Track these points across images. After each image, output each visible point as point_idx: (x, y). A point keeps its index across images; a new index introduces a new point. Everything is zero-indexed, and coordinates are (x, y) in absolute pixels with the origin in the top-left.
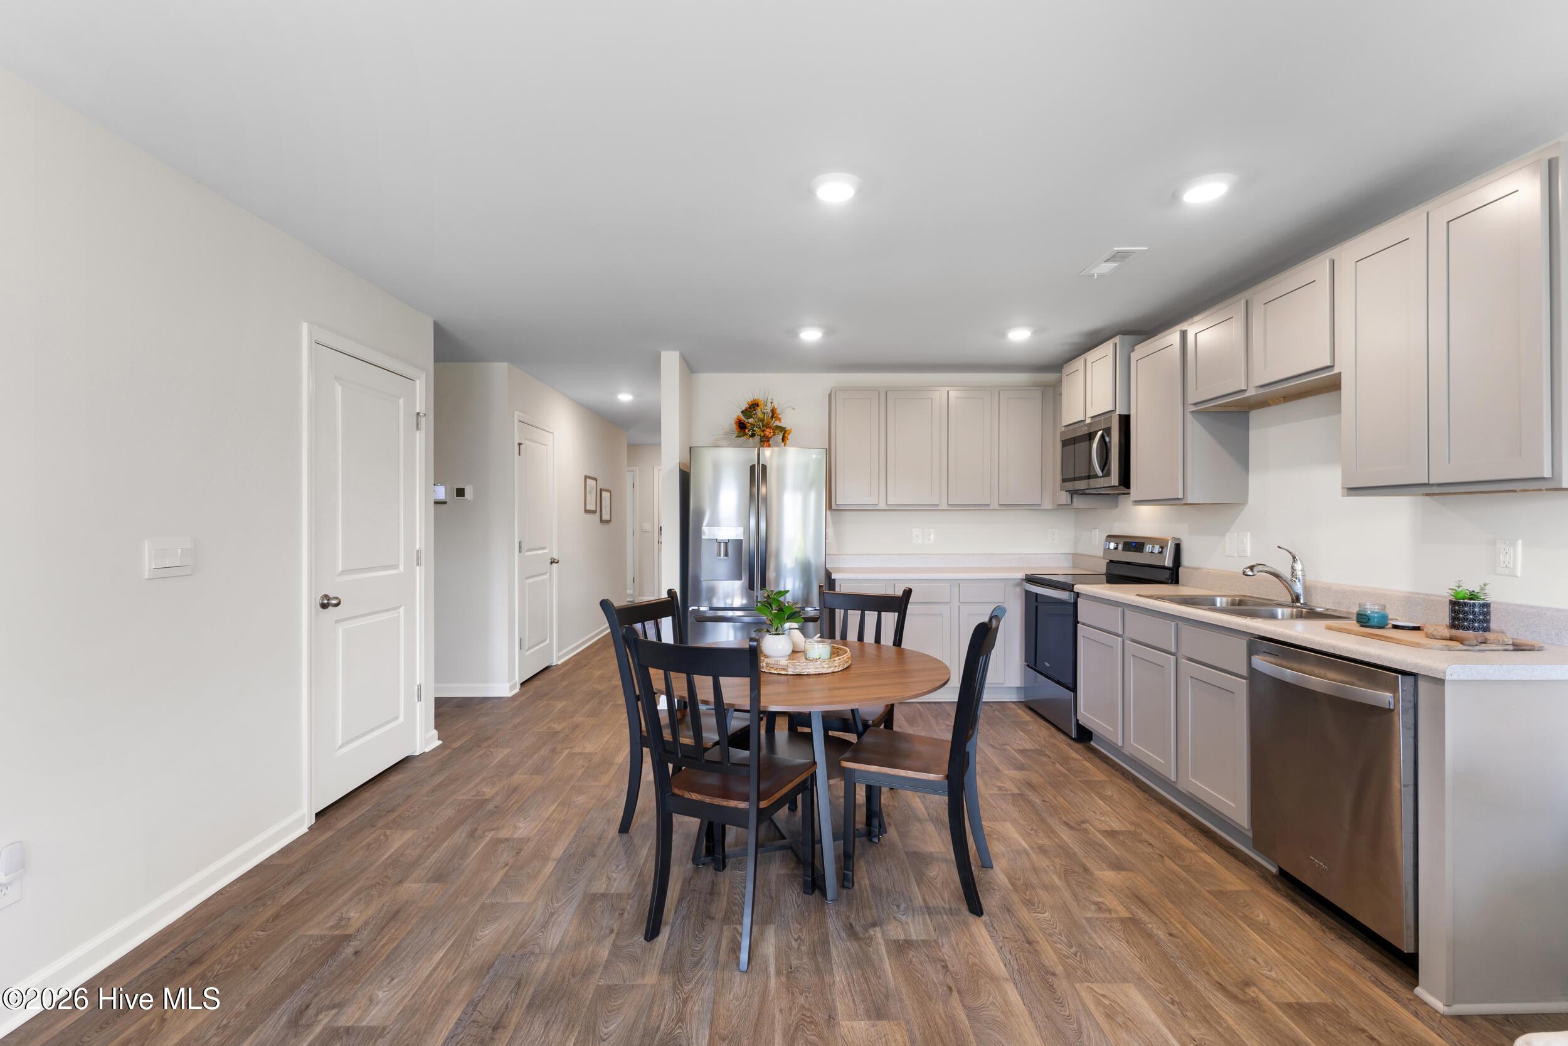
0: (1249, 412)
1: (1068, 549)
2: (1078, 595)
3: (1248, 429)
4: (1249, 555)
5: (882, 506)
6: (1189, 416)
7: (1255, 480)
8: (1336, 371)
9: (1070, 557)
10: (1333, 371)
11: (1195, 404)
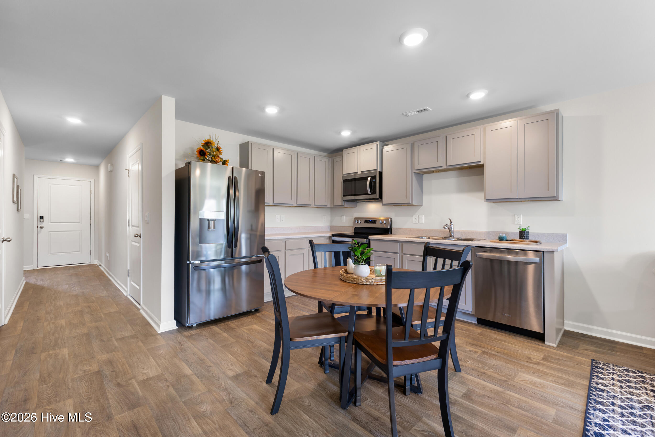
0: (423, 174)
1: (328, 224)
2: (369, 239)
3: (423, 180)
4: (424, 223)
5: (271, 204)
6: (413, 174)
7: (426, 198)
8: (481, 163)
9: (330, 227)
10: (480, 163)
11: (416, 170)
